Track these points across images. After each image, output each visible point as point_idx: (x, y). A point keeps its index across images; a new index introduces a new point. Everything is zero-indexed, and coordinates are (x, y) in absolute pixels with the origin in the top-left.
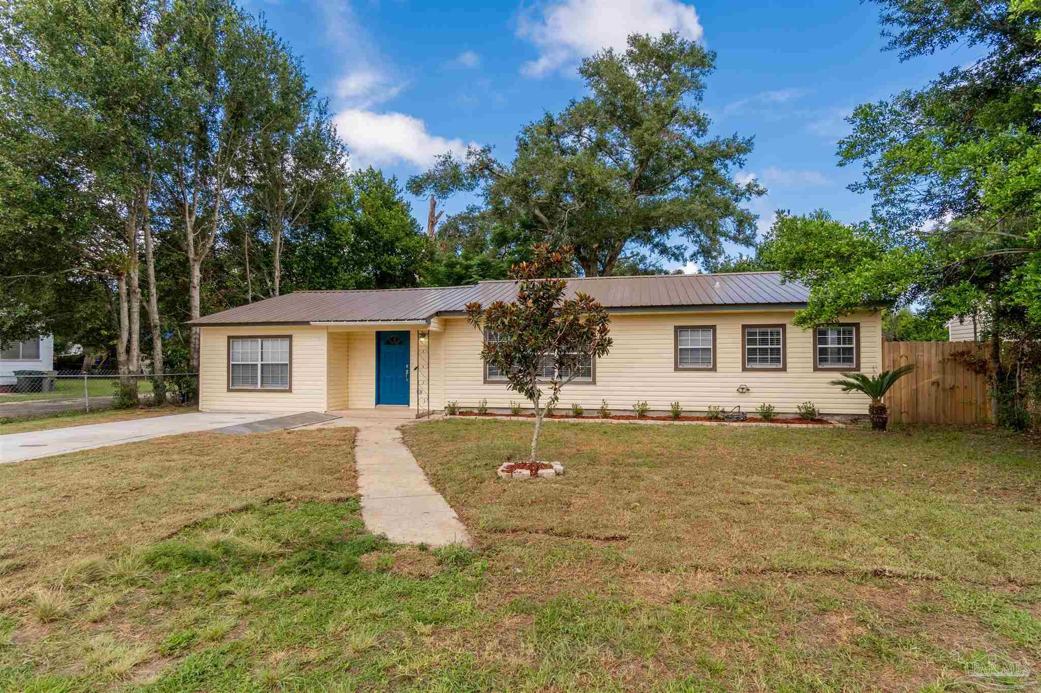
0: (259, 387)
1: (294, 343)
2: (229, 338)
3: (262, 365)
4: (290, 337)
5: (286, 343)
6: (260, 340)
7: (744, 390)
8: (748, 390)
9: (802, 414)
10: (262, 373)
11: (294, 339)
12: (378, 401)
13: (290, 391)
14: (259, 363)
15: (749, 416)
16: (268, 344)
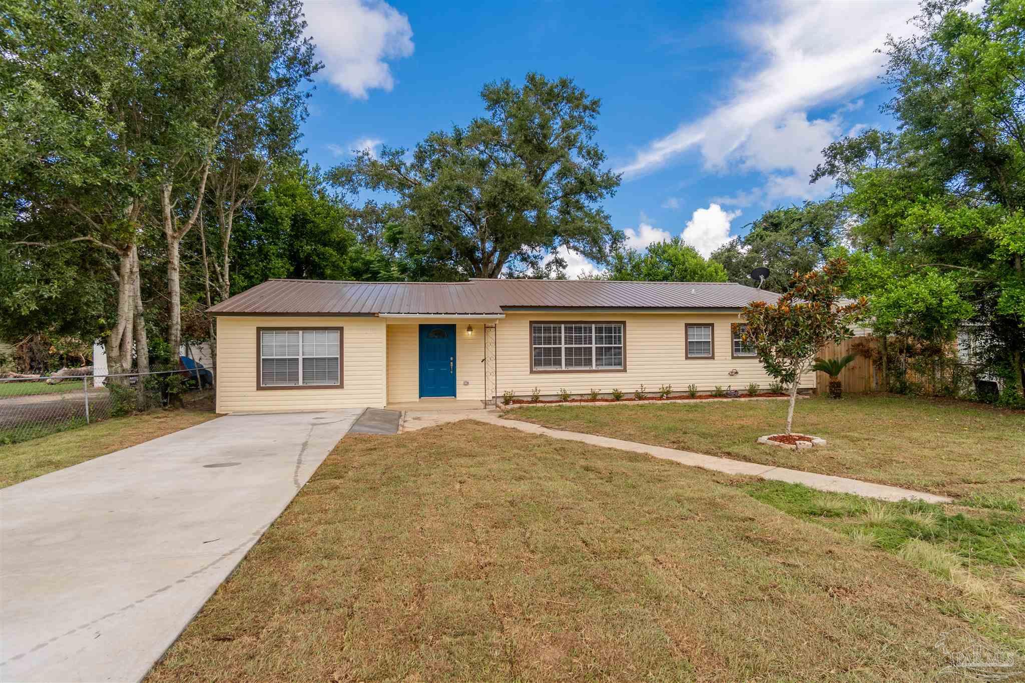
0: (301, 383)
1: (345, 336)
2: (259, 329)
3: (304, 359)
4: (341, 329)
5: (336, 335)
6: (301, 332)
7: (734, 373)
8: (737, 373)
9: (772, 390)
10: (303, 368)
11: (345, 332)
12: (422, 394)
13: (341, 386)
14: (300, 358)
15: (740, 393)
16: (312, 336)
